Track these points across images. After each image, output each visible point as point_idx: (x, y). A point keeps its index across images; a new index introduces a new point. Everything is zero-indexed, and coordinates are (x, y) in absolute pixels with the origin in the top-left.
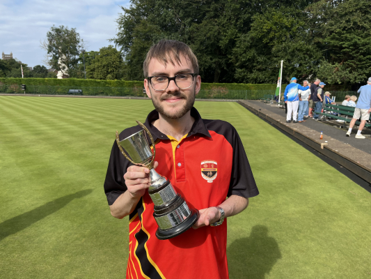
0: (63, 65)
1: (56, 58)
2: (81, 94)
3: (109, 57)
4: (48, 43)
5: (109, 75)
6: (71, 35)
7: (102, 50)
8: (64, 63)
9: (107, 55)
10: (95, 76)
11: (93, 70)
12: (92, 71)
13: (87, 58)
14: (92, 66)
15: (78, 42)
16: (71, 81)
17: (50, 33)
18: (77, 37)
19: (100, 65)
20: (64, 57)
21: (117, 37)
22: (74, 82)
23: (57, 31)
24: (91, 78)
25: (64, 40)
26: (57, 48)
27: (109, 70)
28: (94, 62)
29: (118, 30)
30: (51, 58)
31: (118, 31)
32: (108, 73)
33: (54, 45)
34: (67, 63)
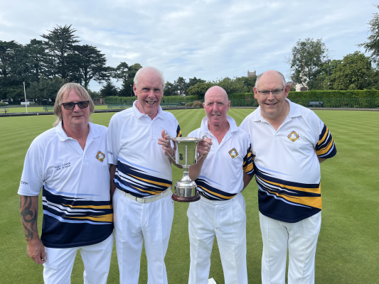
0: (305, 77)
1: (298, 72)
2: (322, 106)
3: (353, 65)
4: (292, 58)
5: (352, 85)
6: (316, 46)
7: (346, 58)
8: (305, 75)
9: (352, 62)
10: (335, 86)
11: (334, 80)
12: (332, 81)
13: (329, 68)
14: (332, 76)
15: (323, 52)
16: (312, 93)
17: (295, 48)
18: (323, 47)
19: (342, 74)
20: (307, 69)
21: (369, 41)
22: (315, 94)
23: (303, 44)
24: (330, 89)
25: (308, 53)
26: (300, 62)
27: (353, 80)
28: (336, 72)
29: (370, 32)
30: (293, 72)
31: (370, 34)
32: (351, 82)
33: (298, 59)
34: (309, 75)
